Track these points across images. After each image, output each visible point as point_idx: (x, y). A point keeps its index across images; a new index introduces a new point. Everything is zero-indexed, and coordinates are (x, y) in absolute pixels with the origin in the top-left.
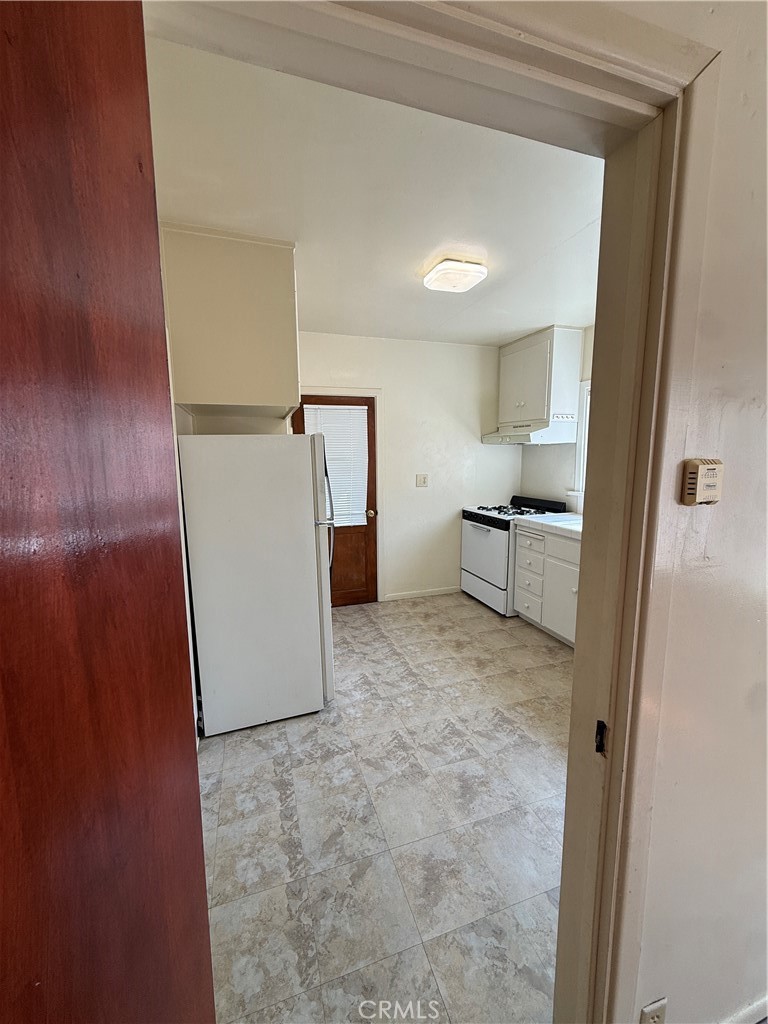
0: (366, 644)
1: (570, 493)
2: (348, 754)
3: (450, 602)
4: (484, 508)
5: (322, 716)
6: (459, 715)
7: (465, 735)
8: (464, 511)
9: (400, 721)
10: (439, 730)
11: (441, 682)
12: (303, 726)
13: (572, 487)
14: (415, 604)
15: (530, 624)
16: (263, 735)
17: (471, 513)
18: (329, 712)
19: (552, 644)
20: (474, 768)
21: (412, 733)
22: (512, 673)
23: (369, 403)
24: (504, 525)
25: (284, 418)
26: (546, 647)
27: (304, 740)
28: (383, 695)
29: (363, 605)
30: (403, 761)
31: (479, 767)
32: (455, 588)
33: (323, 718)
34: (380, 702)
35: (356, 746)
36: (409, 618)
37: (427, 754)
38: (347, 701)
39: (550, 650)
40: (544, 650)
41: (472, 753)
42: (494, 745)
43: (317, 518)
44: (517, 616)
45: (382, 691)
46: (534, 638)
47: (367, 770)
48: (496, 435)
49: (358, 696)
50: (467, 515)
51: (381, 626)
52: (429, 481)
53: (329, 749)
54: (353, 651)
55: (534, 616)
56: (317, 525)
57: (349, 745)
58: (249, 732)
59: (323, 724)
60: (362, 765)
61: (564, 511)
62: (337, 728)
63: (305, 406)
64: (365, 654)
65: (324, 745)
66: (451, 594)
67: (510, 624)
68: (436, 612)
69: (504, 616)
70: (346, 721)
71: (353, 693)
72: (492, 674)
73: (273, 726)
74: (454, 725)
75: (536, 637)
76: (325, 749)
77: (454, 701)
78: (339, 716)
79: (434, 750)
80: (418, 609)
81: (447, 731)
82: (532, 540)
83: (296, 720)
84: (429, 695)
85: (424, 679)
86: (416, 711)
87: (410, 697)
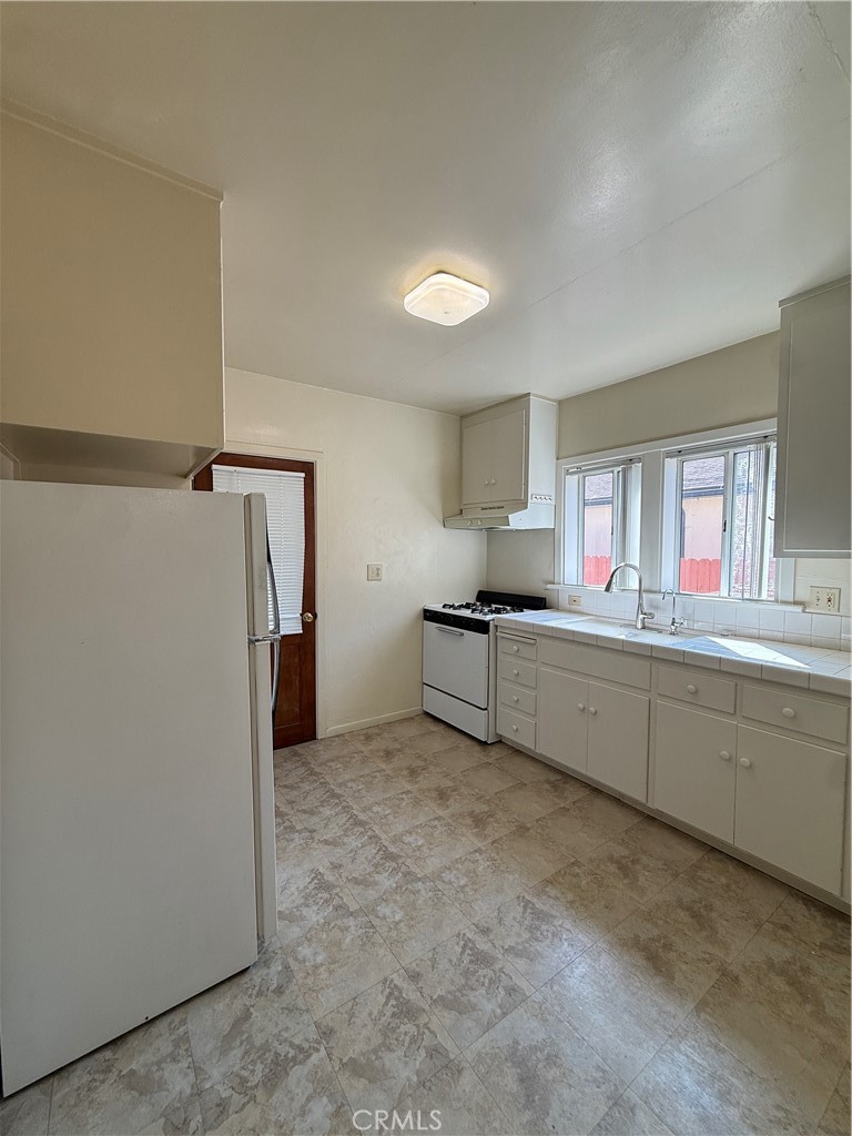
0: (311, 813)
1: (549, 586)
2: (315, 1058)
3: (412, 730)
4: (451, 606)
5: (256, 977)
6: (475, 920)
7: (495, 960)
8: (426, 611)
9: (390, 957)
10: (455, 960)
11: (433, 864)
12: (221, 1010)
13: (551, 578)
14: (368, 738)
15: (518, 751)
16: (137, 1059)
17: (436, 612)
18: (267, 964)
19: (553, 777)
20: (527, 1028)
21: (415, 977)
22: (522, 830)
23: (307, 469)
24: (482, 627)
25: (186, 476)
26: (548, 782)
27: (226, 1044)
28: (353, 907)
29: (296, 748)
30: (414, 1046)
31: (534, 1024)
32: (417, 709)
33: (257, 981)
34: (351, 922)
35: (327, 1033)
36: (364, 760)
37: (449, 1017)
38: (295, 932)
39: (554, 786)
40: (547, 786)
41: (515, 996)
42: (541, 970)
43: (252, 630)
44: (500, 742)
45: (352, 898)
46: (530, 772)
48: (459, 517)
49: (314, 916)
50: (430, 615)
51: (328, 778)
52: (383, 573)
53: (277, 1055)
54: (292, 829)
55: (525, 741)
56: (251, 642)
57: (313, 1034)
58: (108, 1054)
59: (260, 994)
61: (545, 608)
62: (286, 999)
63: (214, 466)
64: (312, 831)
65: (265, 1048)
66: (412, 718)
67: (495, 753)
68: (399, 746)
69: (485, 743)
70: (299, 976)
71: (305, 911)
72: (497, 836)
73: (162, 1025)
74: (474, 944)
75: (532, 769)
76: (269, 1057)
77: (461, 896)
78: (287, 967)
79: (454, 1003)
80: (374, 745)
81: (466, 959)
82: (519, 644)
83: (207, 998)
84: (423, 892)
85: (409, 862)
86: (411, 927)
87: (395, 901)
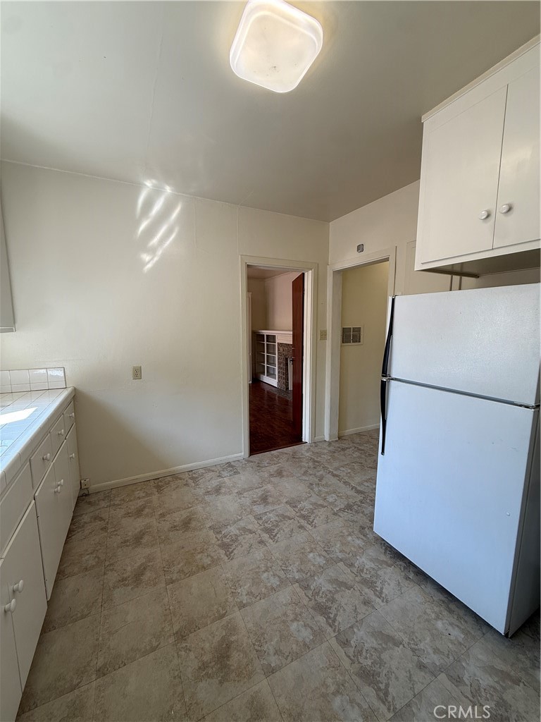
6: (265, 548)
7: (262, 530)
10: (282, 531)
20: (259, 509)
21: (301, 527)
31: (256, 509)
34: (340, 555)
41: (258, 518)
42: (242, 524)
47: (321, 502)
57: (341, 515)
60: (325, 504)
72: (215, 625)
74: (270, 537)
79: (284, 517)
81: (276, 531)
84: (295, 570)
85: (305, 601)
86: (303, 548)
87: (314, 565)
